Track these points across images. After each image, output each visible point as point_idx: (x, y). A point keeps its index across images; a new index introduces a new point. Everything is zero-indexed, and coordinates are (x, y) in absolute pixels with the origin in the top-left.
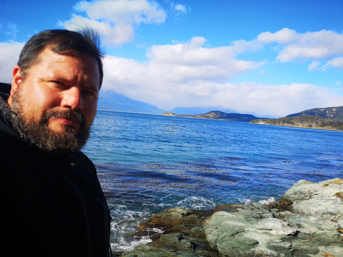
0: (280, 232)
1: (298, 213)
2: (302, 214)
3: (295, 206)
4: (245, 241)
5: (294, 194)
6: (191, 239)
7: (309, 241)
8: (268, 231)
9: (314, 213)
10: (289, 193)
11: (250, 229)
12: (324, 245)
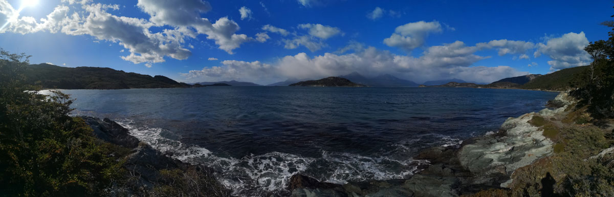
0: (505, 150)
2: (513, 136)
3: (508, 132)
6: (451, 167)
7: (520, 151)
8: (497, 152)
9: (519, 134)
10: (504, 125)
11: (487, 153)
12: (527, 150)
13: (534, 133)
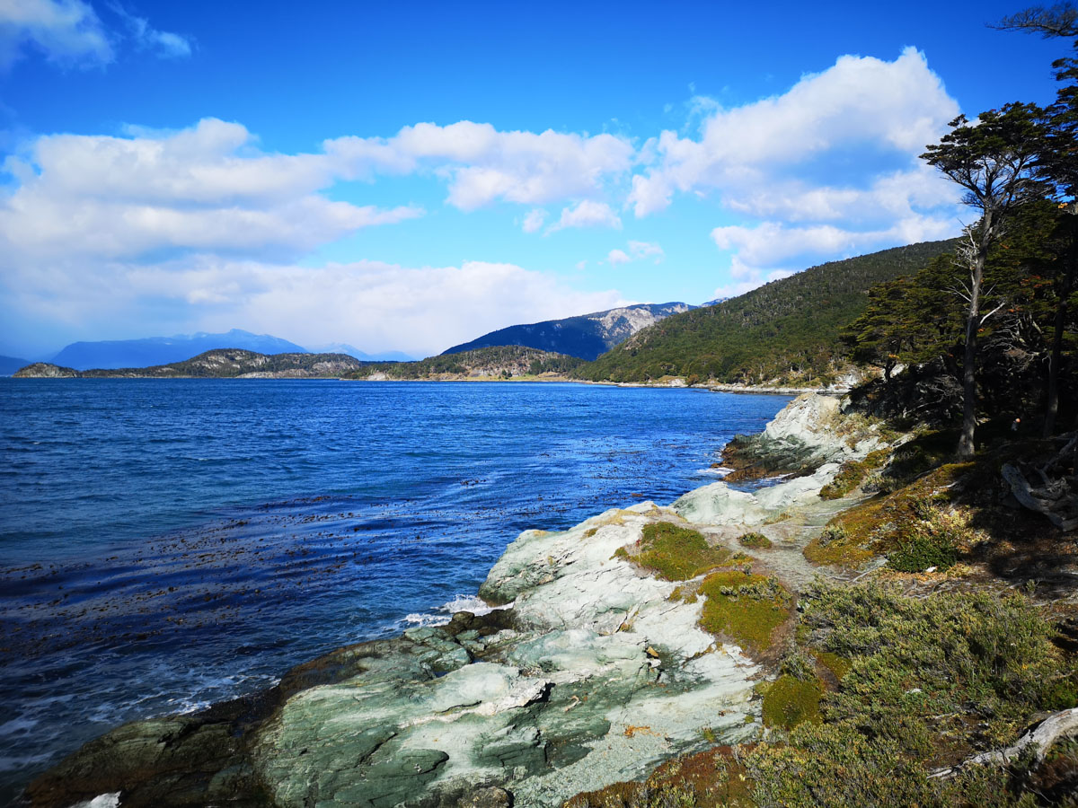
0: (504, 702)
1: (532, 626)
2: (545, 627)
3: (522, 607)
4: (407, 767)
5: (511, 573)
7: (582, 704)
8: (469, 711)
9: (573, 616)
10: (498, 573)
11: (416, 721)
12: (619, 703)
13: (652, 614)
